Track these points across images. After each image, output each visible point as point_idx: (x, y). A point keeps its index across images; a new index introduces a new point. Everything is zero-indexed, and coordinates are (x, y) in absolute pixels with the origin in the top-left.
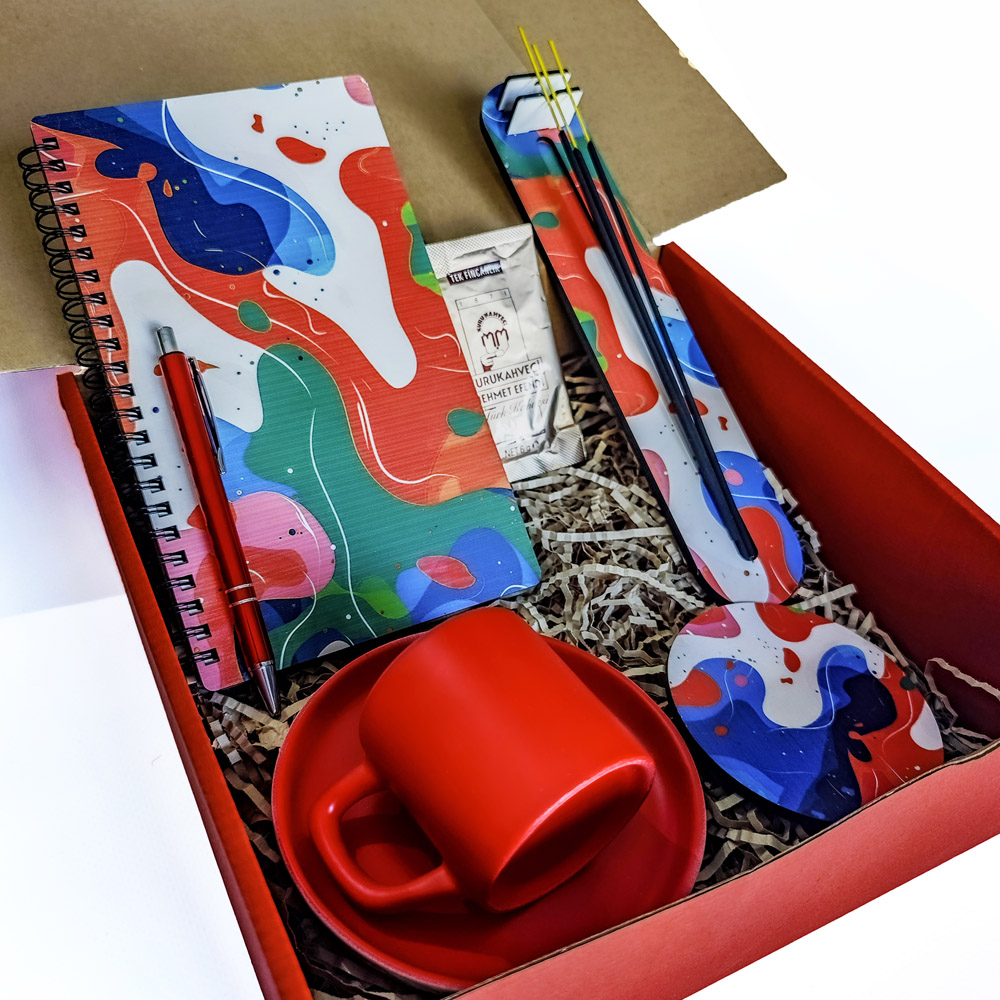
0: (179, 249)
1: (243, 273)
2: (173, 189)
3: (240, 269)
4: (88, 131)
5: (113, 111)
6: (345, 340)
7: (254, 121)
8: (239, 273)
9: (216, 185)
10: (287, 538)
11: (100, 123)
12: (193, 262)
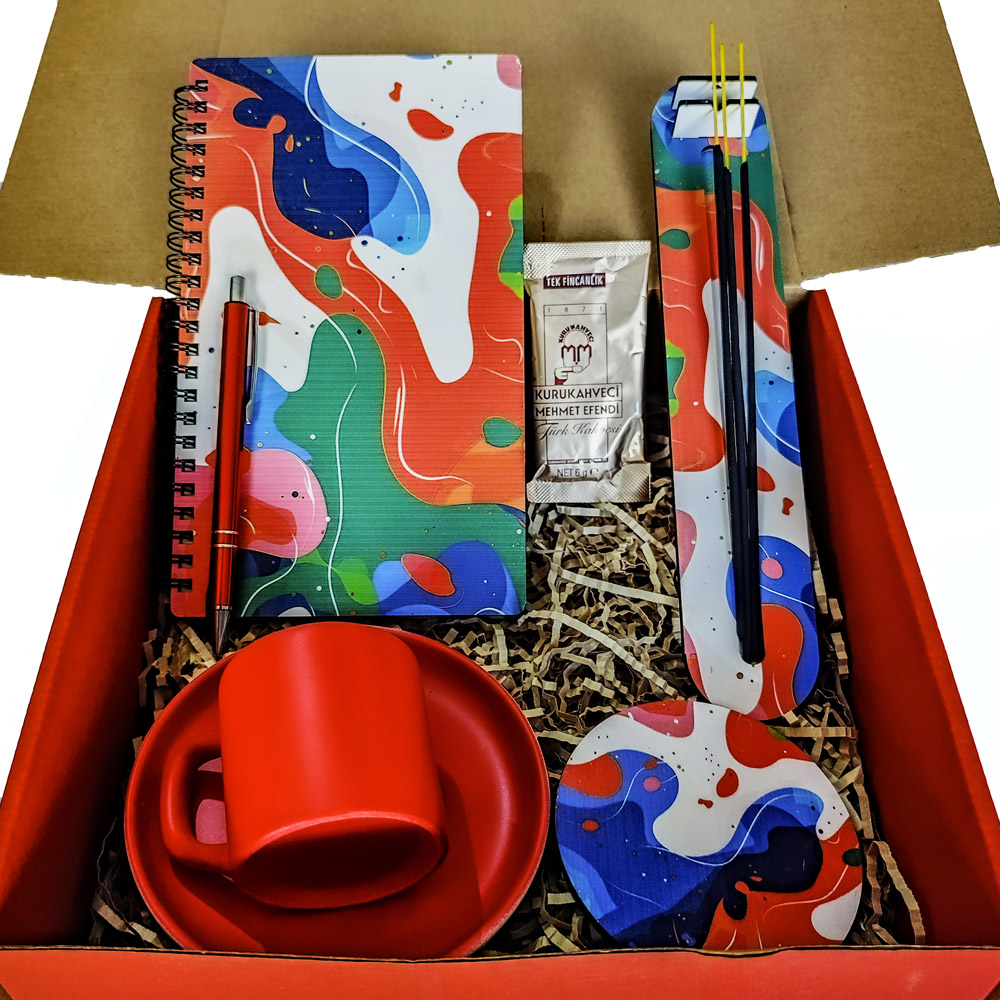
0: (281, 204)
1: (333, 237)
2: (295, 145)
3: (331, 233)
4: (237, 78)
5: (265, 62)
6: (408, 323)
7: (393, 89)
8: (328, 237)
9: (336, 147)
10: (288, 499)
11: (250, 72)
12: (290, 218)
